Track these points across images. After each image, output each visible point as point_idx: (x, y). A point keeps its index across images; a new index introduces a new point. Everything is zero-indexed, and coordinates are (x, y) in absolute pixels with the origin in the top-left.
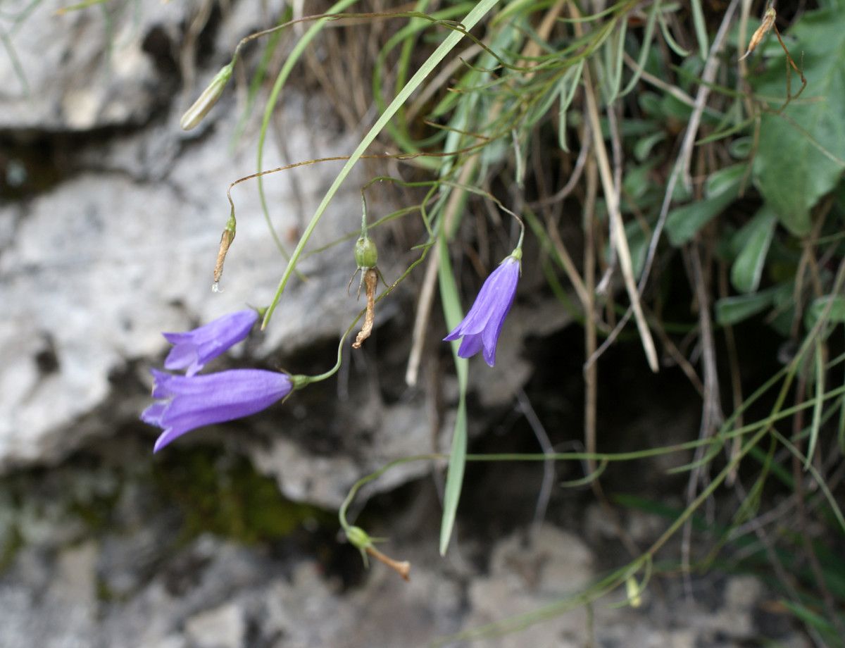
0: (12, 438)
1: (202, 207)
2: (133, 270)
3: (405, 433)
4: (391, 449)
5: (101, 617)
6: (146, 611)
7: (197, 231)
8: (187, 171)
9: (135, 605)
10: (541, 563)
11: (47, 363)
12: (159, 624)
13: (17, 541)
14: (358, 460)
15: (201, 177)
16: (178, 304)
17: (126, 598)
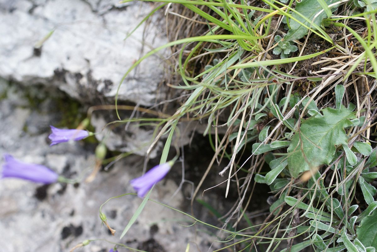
0: (15, 70)
1: (110, 33)
2: (78, 41)
3: (142, 140)
4: (136, 142)
5: (21, 136)
6: (36, 142)
7: (105, 40)
8: (111, 17)
9: (33, 139)
10: (167, 192)
11: (37, 52)
12: (38, 150)
13: (5, 96)
14: (123, 139)
15: (114, 22)
16: (88, 61)
17: (32, 135)
